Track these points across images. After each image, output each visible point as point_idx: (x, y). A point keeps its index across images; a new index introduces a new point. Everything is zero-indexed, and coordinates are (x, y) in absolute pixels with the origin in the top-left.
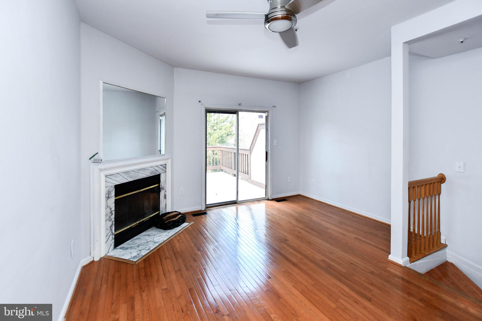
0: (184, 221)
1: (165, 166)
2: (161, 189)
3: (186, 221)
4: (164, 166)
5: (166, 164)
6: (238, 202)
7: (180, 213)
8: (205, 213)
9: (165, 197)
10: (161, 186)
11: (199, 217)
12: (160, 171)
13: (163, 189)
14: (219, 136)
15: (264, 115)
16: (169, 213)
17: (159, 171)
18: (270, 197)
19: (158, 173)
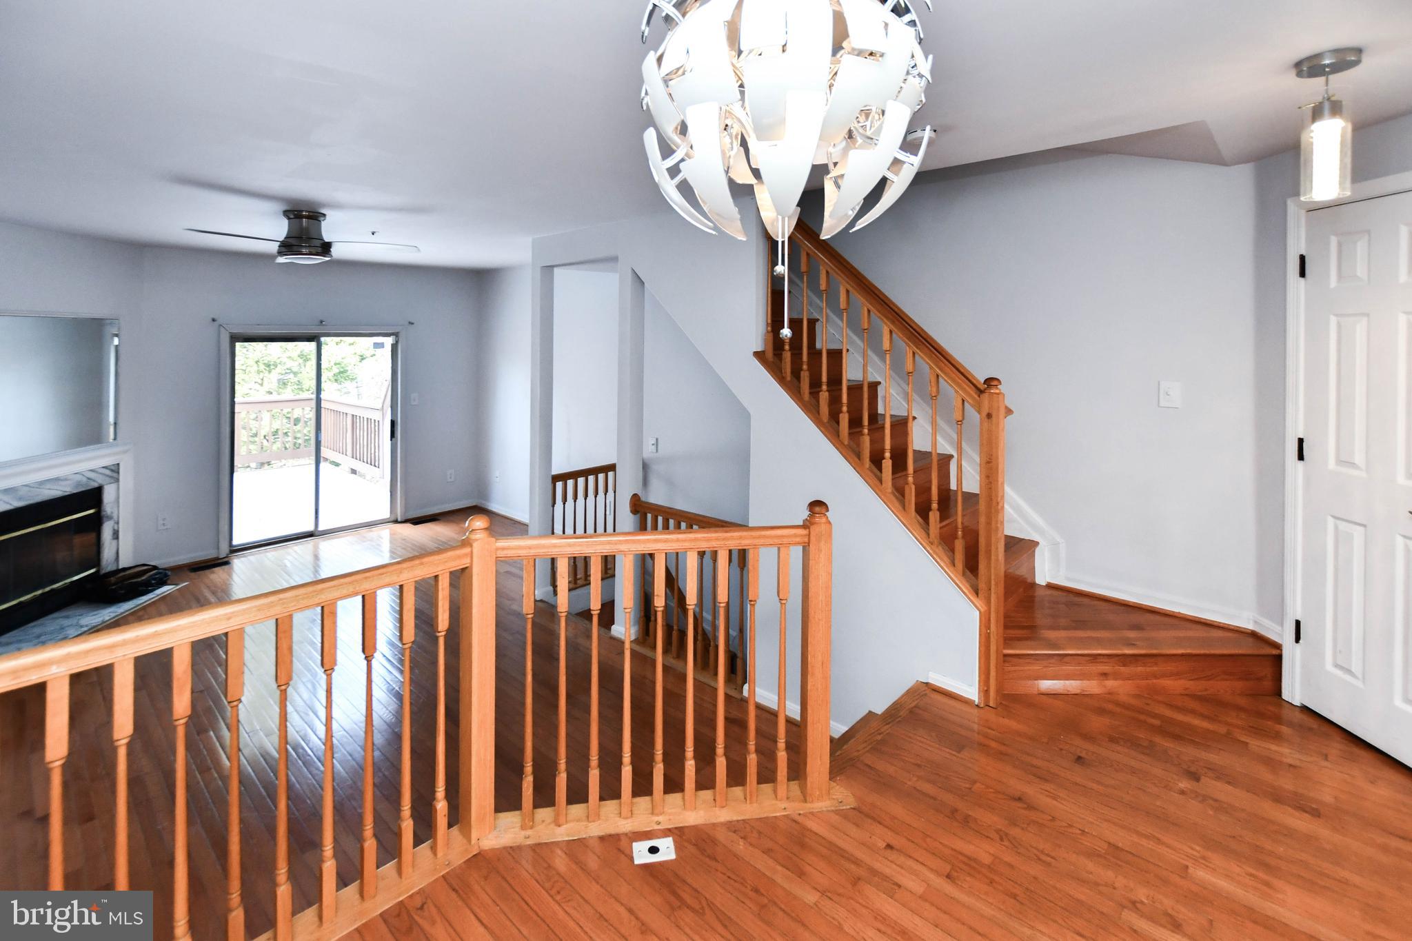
0: (163, 583)
1: (115, 469)
2: (105, 519)
3: (169, 582)
4: (113, 468)
5: (118, 464)
6: (317, 534)
7: (155, 568)
8: (227, 563)
9: (116, 535)
10: (103, 513)
11: (207, 572)
12: (99, 480)
13: (110, 518)
14: (332, 363)
15: (388, 341)
16: (124, 569)
17: (97, 480)
18: (401, 516)
19: (96, 485)
